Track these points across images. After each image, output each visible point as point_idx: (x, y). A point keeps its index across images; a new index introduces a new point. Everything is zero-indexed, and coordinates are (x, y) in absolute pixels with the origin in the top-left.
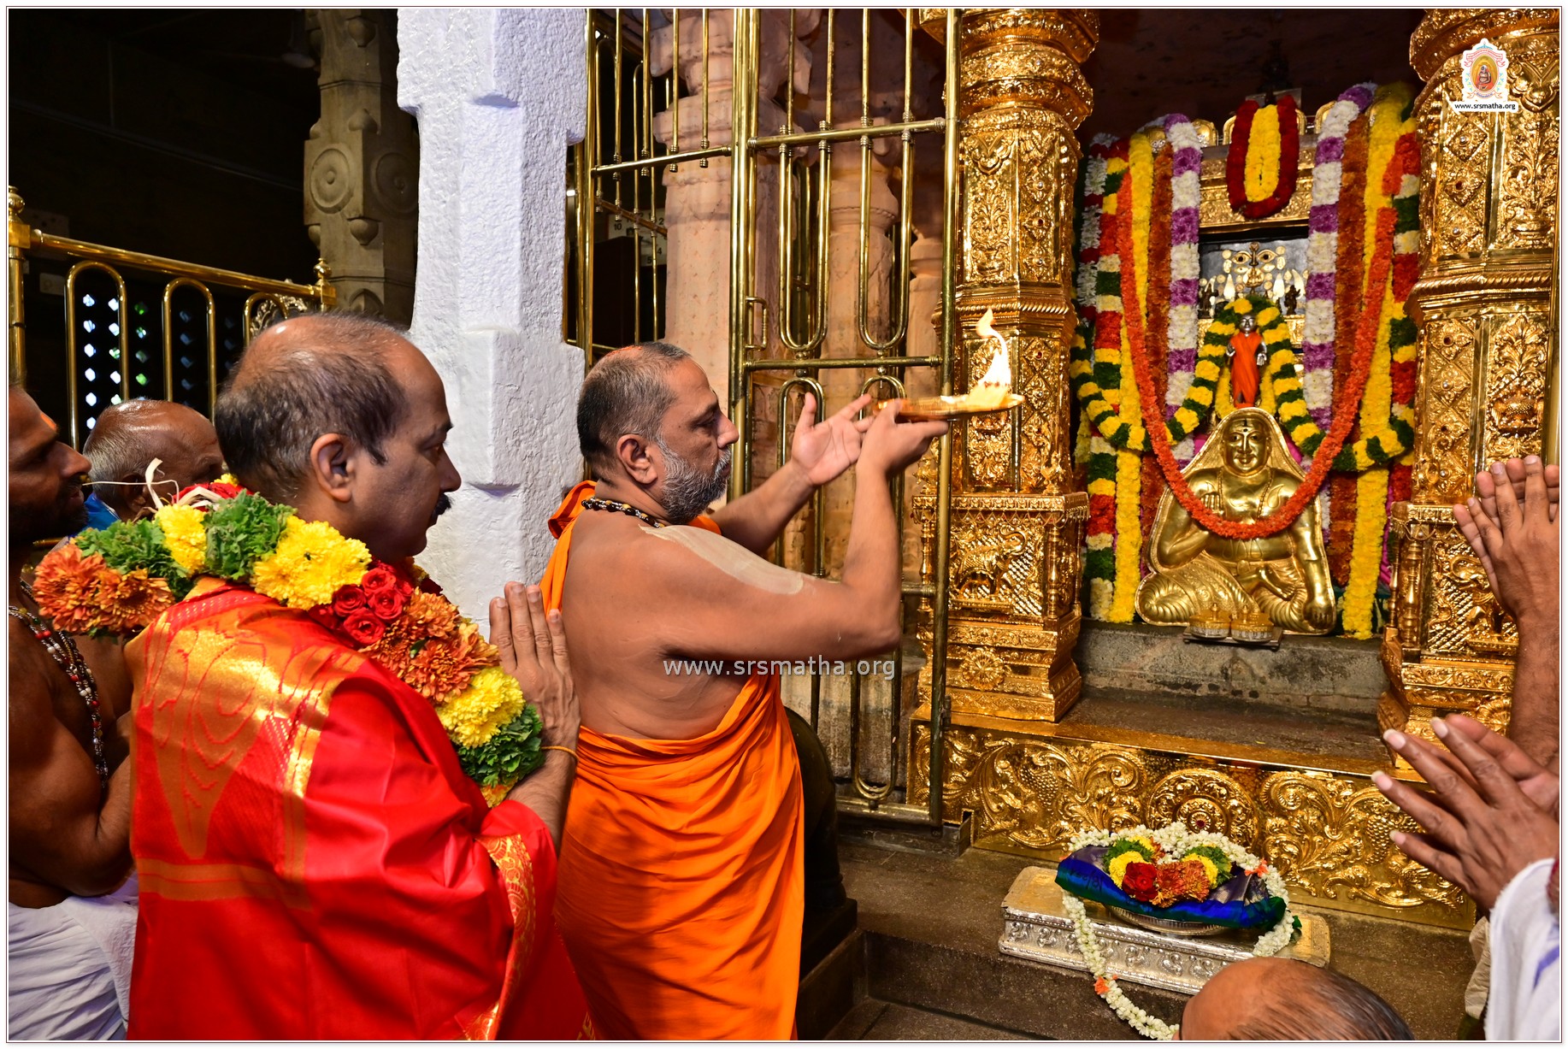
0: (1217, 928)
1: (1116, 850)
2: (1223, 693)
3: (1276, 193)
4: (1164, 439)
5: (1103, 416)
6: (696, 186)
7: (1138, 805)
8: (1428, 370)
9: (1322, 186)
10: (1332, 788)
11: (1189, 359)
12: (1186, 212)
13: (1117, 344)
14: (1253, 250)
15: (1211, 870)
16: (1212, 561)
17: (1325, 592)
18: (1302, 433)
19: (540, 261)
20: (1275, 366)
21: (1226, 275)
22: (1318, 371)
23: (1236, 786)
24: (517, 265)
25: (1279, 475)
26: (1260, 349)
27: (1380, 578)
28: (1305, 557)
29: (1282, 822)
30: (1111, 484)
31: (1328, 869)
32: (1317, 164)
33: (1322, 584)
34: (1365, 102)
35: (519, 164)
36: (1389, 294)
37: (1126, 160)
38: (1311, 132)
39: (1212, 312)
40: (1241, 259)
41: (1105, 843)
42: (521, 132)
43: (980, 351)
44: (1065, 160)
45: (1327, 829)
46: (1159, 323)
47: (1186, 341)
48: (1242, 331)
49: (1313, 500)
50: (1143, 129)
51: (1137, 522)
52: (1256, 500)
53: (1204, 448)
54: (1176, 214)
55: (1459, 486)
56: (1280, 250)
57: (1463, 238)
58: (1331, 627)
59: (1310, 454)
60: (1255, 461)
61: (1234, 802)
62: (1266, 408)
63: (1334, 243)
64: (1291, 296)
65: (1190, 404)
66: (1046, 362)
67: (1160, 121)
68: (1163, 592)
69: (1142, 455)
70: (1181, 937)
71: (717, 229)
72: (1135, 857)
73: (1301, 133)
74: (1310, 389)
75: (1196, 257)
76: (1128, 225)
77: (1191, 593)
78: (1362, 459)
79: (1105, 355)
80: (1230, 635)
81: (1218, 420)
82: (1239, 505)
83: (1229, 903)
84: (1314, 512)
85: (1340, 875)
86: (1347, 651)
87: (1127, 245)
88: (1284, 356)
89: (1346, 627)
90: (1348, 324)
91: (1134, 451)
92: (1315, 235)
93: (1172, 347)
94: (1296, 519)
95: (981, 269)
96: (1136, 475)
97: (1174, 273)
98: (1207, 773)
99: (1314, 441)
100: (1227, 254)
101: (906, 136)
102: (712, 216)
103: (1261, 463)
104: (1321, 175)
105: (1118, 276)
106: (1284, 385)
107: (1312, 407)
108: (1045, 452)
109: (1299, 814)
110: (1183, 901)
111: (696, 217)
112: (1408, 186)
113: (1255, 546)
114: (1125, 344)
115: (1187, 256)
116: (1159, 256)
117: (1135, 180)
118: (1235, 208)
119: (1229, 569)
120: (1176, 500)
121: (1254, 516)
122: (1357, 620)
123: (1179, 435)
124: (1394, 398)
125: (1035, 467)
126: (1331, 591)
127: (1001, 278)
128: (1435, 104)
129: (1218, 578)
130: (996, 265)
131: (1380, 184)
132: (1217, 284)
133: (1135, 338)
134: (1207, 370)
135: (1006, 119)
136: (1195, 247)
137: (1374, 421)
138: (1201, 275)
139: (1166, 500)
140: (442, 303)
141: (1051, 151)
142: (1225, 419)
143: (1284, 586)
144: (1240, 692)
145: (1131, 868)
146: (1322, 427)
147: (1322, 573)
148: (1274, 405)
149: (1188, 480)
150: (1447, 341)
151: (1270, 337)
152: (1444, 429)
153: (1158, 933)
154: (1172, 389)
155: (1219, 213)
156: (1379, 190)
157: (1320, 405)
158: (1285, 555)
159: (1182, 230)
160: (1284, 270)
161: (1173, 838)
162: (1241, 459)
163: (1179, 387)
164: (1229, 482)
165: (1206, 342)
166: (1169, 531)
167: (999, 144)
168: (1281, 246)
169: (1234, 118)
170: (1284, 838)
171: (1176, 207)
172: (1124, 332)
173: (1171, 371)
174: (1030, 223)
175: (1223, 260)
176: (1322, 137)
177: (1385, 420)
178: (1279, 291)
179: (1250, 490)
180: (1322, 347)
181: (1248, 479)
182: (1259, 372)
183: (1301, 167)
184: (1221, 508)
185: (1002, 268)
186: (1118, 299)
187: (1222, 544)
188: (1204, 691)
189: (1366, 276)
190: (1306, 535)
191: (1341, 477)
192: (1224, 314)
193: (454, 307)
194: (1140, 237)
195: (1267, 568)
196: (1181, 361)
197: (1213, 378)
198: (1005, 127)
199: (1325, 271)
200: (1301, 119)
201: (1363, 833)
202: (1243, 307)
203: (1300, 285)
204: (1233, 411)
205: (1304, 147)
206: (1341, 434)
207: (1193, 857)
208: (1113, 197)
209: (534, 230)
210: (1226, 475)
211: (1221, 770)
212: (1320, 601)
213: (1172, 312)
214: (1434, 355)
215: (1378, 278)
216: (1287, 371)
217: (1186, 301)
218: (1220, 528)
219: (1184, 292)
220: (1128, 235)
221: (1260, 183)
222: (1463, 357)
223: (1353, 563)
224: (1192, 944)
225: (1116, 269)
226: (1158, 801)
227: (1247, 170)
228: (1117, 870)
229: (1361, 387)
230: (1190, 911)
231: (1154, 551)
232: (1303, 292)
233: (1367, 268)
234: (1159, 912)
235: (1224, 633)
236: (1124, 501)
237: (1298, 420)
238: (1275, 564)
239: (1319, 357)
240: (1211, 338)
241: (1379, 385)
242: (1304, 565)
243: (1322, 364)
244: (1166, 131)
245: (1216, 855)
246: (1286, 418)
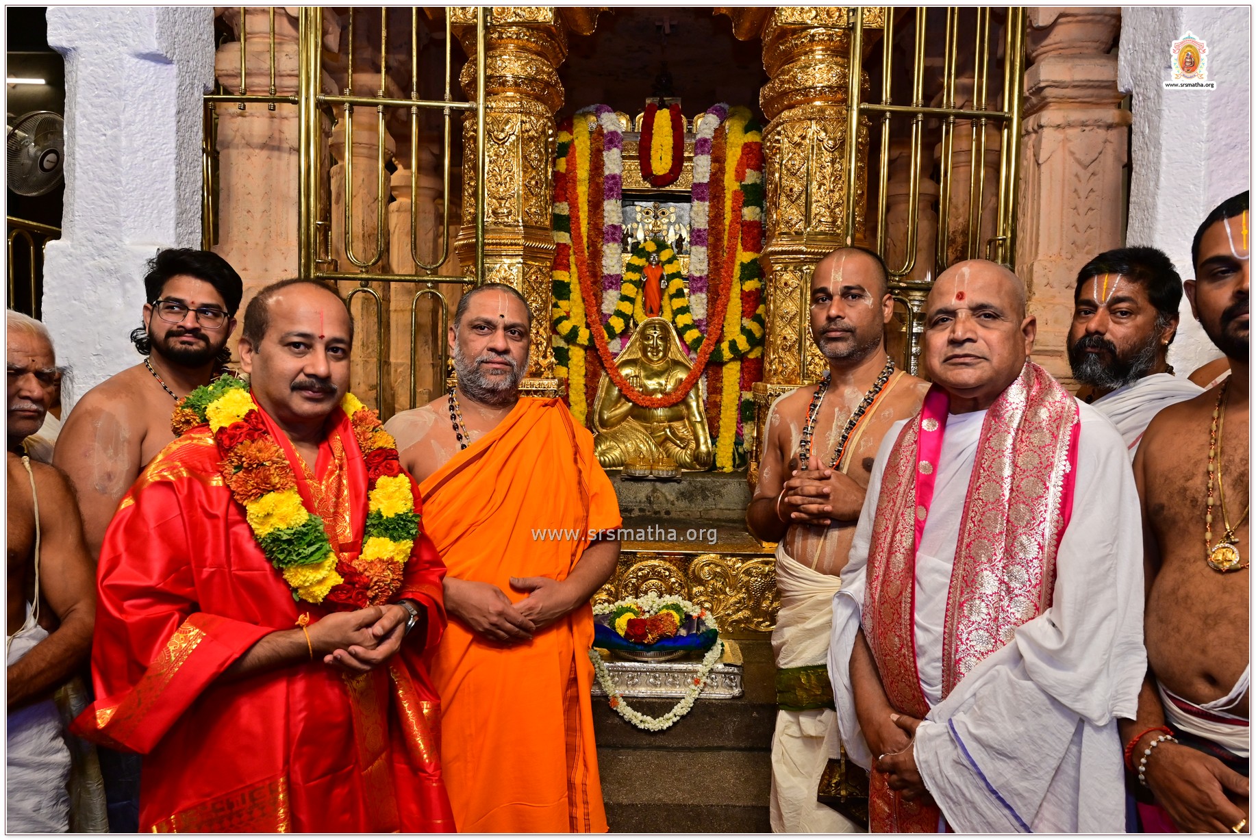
0: (681, 652)
1: (620, 612)
2: (648, 513)
3: (671, 170)
4: (603, 338)
5: (560, 320)
6: (247, 119)
7: (613, 589)
8: (775, 302)
9: (699, 170)
10: (730, 563)
11: (616, 281)
12: (614, 177)
13: (567, 267)
14: (655, 207)
15: (677, 618)
16: (635, 424)
17: (706, 442)
18: (692, 335)
19: (188, 190)
21: (638, 223)
22: (699, 294)
23: (673, 568)
24: (172, 194)
25: (676, 363)
26: (662, 277)
27: (737, 432)
28: (694, 419)
29: (702, 589)
30: (565, 369)
31: (728, 615)
32: (696, 154)
33: (703, 435)
34: (723, 116)
35: (173, 111)
36: (740, 247)
37: (571, 134)
38: (690, 131)
39: (629, 248)
40: (647, 213)
41: (607, 612)
42: (175, 84)
43: (494, 273)
44: (550, 139)
45: (727, 589)
46: (596, 255)
47: (615, 269)
48: (651, 264)
49: (697, 383)
50: (581, 111)
51: (583, 397)
52: (663, 381)
53: (628, 345)
54: (607, 177)
55: (793, 373)
56: (672, 210)
57: (793, 222)
58: (711, 467)
59: (695, 350)
60: (661, 354)
61: (673, 580)
62: (667, 317)
63: (707, 209)
64: (680, 241)
65: (619, 313)
66: (541, 283)
67: (592, 108)
69: (586, 348)
70: (660, 662)
71: (269, 158)
72: (630, 616)
73: (685, 131)
74: (694, 306)
75: (620, 210)
76: (574, 181)
77: (622, 446)
78: (727, 354)
79: (561, 275)
82: (652, 384)
83: (689, 635)
84: (698, 389)
85: (735, 617)
86: (721, 480)
87: (574, 196)
88: (677, 283)
89: (718, 465)
90: (716, 264)
91: (581, 346)
92: (696, 203)
93: (606, 272)
94: (687, 394)
95: (494, 213)
96: (582, 363)
97: (606, 219)
98: (656, 562)
99: (698, 341)
100: (638, 209)
101: (447, 112)
102: (264, 146)
103: (665, 355)
104: (699, 162)
105: (568, 218)
106: (678, 303)
107: (696, 318)
108: (542, 348)
109: (712, 582)
110: (663, 638)
111: (248, 145)
112: (751, 177)
113: (660, 412)
114: (573, 268)
115: (614, 208)
116: (596, 207)
117: (578, 149)
118: (645, 178)
119: (646, 428)
120: (611, 381)
121: (661, 392)
122: (725, 461)
123: (612, 335)
124: (744, 314)
125: (535, 358)
126: (709, 441)
127: (510, 220)
128: (777, 137)
129: (639, 435)
130: (505, 211)
131: (734, 173)
132: (632, 229)
133: (581, 265)
134: (629, 290)
135: (511, 105)
136: (619, 203)
137: (732, 329)
138: (624, 222)
139: (604, 380)
140: (104, 219)
141: (544, 132)
142: (641, 324)
143: (681, 439)
144: (659, 512)
145: (630, 622)
146: (701, 331)
147: (704, 429)
148: (671, 316)
150: (786, 284)
152: (785, 338)
153: (646, 662)
154: (606, 302)
155: (635, 180)
156: (733, 177)
157: (700, 317)
158: (680, 418)
159: (611, 190)
160: (675, 223)
161: (650, 602)
162: (652, 352)
163: (611, 301)
164: (645, 369)
165: (628, 270)
166: (607, 403)
167: (507, 122)
168: (672, 207)
169: (642, 114)
170: (702, 598)
171: (607, 173)
172: (572, 259)
173: (605, 289)
174: (529, 182)
175: (636, 212)
176: (698, 137)
177: (738, 328)
178: (671, 238)
179: (658, 374)
180: (701, 278)
181: (656, 367)
182: (661, 292)
183: (686, 154)
184: (641, 387)
185: (510, 213)
186: (567, 235)
187: (640, 412)
188: (636, 513)
189: (726, 232)
190: (694, 404)
191: (714, 365)
192: (637, 250)
193: (117, 224)
194: (582, 191)
195: (670, 427)
196: (612, 283)
197: (632, 296)
198: (512, 111)
199: (702, 227)
200: (684, 120)
201: (747, 589)
203: (685, 235)
204: (647, 319)
205: (687, 141)
206: (714, 337)
207: (665, 611)
208: (563, 159)
209: (183, 165)
210: (643, 363)
211: (665, 560)
212: (703, 448)
213: (605, 247)
214: (778, 292)
215: (732, 236)
216: (679, 294)
217: (614, 240)
218: (640, 401)
219: (613, 234)
220: (575, 189)
221: (661, 164)
222: (794, 295)
223: (721, 423)
224: (668, 665)
225: (566, 212)
226: (627, 585)
227: (652, 152)
228: (621, 624)
229: (725, 306)
230: (667, 645)
232: (688, 239)
233: (727, 228)
234: (649, 647)
236: (575, 382)
237: (687, 327)
238: (675, 424)
239: (699, 285)
240: (630, 267)
241: (735, 306)
242: (693, 424)
243: (701, 290)
244: (598, 117)
245: (677, 608)
246: (680, 325)
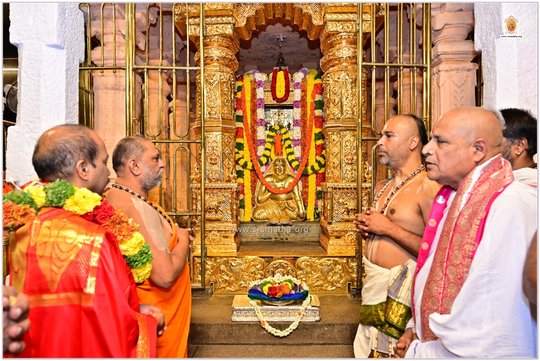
0: (292, 301)
1: (264, 284)
2: (278, 240)
3: (285, 96)
4: (258, 166)
5: (239, 159)
6: (106, 78)
7: (263, 273)
8: (329, 148)
9: (296, 95)
10: (313, 261)
11: (263, 142)
12: (261, 99)
13: (242, 137)
14: (278, 111)
15: (290, 286)
18: (294, 164)
19: (71, 104)
20: (286, 145)
21: (271, 118)
22: (297, 147)
23: (289, 263)
24: (64, 105)
26: (282, 140)
27: (315, 204)
28: (297, 199)
29: (301, 272)
30: (242, 179)
31: (313, 283)
32: (295, 89)
33: (301, 206)
34: (306, 73)
35: (65, 69)
36: (314, 127)
37: (243, 82)
38: (292, 80)
39: (268, 128)
40: (275, 114)
41: (260, 283)
42: (65, 58)
43: (210, 138)
44: (233, 83)
45: (313, 272)
46: (254, 131)
47: (262, 137)
48: (277, 134)
50: (247, 73)
51: (250, 191)
52: (283, 183)
53: (268, 168)
54: (258, 100)
55: (338, 178)
57: (336, 114)
58: (305, 219)
59: (297, 170)
60: (282, 172)
61: (289, 268)
63: (300, 111)
64: (289, 125)
65: (264, 156)
66: (230, 143)
67: (251, 72)
68: (259, 212)
69: (251, 171)
70: (283, 306)
71: (115, 93)
72: (270, 285)
73: (290, 80)
74: (296, 152)
75: (264, 112)
76: (244, 101)
77: (267, 211)
78: (310, 171)
79: (239, 140)
80: (279, 222)
81: (272, 160)
82: (279, 185)
83: (296, 294)
85: (316, 284)
86: (309, 225)
87: (245, 107)
88: (288, 142)
89: (308, 218)
90: (304, 134)
91: (249, 169)
92: (295, 109)
93: (258, 138)
95: (209, 113)
96: (249, 177)
97: (258, 117)
98: (281, 261)
99: (298, 166)
100: (271, 112)
101: (188, 71)
102: (113, 89)
103: (284, 173)
104: (296, 92)
105: (242, 117)
106: (289, 150)
107: (296, 157)
108: (231, 170)
109: (306, 269)
110: (284, 295)
111: (106, 88)
112: (318, 97)
113: (283, 196)
114: (245, 137)
115: (261, 112)
116: (254, 112)
117: (246, 88)
118: (274, 99)
119: (277, 203)
120: (262, 184)
121: (283, 188)
122: (311, 216)
123: (262, 165)
124: (316, 154)
125: (228, 174)
126: (304, 208)
127: (216, 116)
128: (328, 79)
129: (274, 206)
130: (214, 113)
131: (311, 96)
132: (269, 120)
133: (248, 136)
134: (268, 146)
135: (216, 69)
136: (263, 110)
137: (312, 161)
138: (265, 118)
139: (259, 183)
140: (33, 116)
141: (229, 80)
142: (274, 160)
143: (292, 208)
144: (283, 239)
145: (270, 289)
146: (299, 162)
147: (301, 203)
148: (286, 156)
149: (265, 178)
150: (333, 140)
151: (285, 137)
152: (334, 163)
153: (277, 306)
154: (259, 151)
155: (270, 101)
156: (310, 98)
157: (298, 156)
158: (291, 199)
159: (260, 104)
160: (287, 118)
161: (278, 278)
162: (279, 171)
163: (261, 150)
164: (276, 179)
165: (268, 137)
166: (260, 193)
167: (214, 75)
168: (285, 111)
169: (272, 73)
170: (302, 276)
171: (258, 97)
172: (244, 133)
173: (258, 145)
174: (224, 100)
175: (271, 114)
176: (295, 82)
177: (315, 160)
178: (286, 124)
179: (281, 180)
180: (298, 140)
181: (280, 177)
182: (282, 146)
183: (291, 89)
184: (274, 186)
185: (216, 113)
186: (242, 123)
187: (274, 196)
188: (273, 240)
189: (308, 121)
190: (297, 193)
191: (305, 176)
192: (271, 129)
193: (39, 118)
194: (248, 105)
195: (287, 203)
196: (261, 143)
197: (270, 148)
198: (216, 71)
199: (298, 119)
200: (290, 75)
201: (321, 272)
202: (277, 128)
203: (291, 122)
204: (276, 158)
205: (291, 84)
206: (304, 163)
207: (285, 283)
208: (240, 93)
209: (69, 93)
210: (275, 176)
211: (285, 259)
212: (301, 211)
213: (258, 128)
214: (330, 143)
215: (311, 121)
216: (289, 147)
217: (262, 125)
218: (274, 192)
219: (261, 122)
220: (245, 104)
221: (280, 94)
222: (337, 144)
223: (308, 200)
224: (287, 307)
225: (241, 114)
226: (269, 271)
227: (277, 89)
228: (266, 290)
229: (308, 151)
230: (286, 298)
231: (256, 199)
232: (292, 124)
233: (308, 119)
234: (278, 299)
235: (278, 222)
236: (246, 184)
237: (293, 160)
238: (289, 201)
239: (298, 143)
240: (268, 136)
241: (313, 151)
242: (296, 201)
243: (298, 145)
244: (254, 75)
245: (290, 281)
